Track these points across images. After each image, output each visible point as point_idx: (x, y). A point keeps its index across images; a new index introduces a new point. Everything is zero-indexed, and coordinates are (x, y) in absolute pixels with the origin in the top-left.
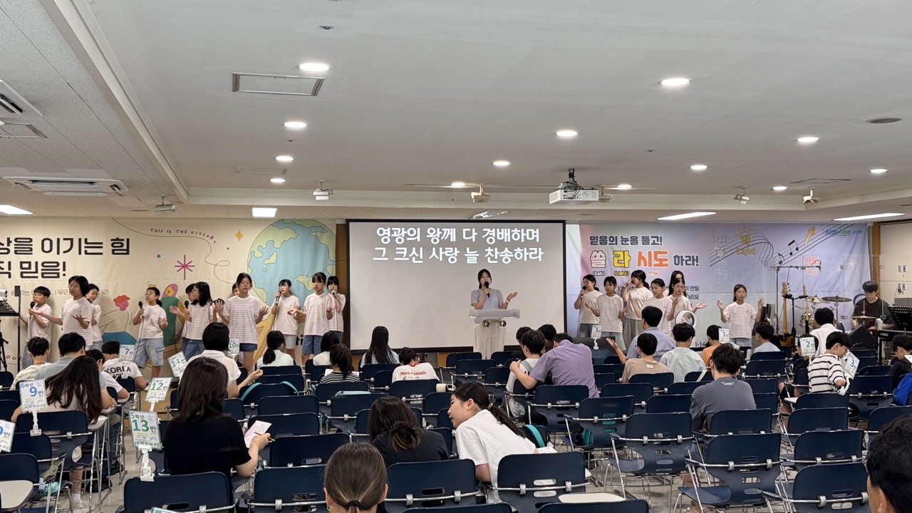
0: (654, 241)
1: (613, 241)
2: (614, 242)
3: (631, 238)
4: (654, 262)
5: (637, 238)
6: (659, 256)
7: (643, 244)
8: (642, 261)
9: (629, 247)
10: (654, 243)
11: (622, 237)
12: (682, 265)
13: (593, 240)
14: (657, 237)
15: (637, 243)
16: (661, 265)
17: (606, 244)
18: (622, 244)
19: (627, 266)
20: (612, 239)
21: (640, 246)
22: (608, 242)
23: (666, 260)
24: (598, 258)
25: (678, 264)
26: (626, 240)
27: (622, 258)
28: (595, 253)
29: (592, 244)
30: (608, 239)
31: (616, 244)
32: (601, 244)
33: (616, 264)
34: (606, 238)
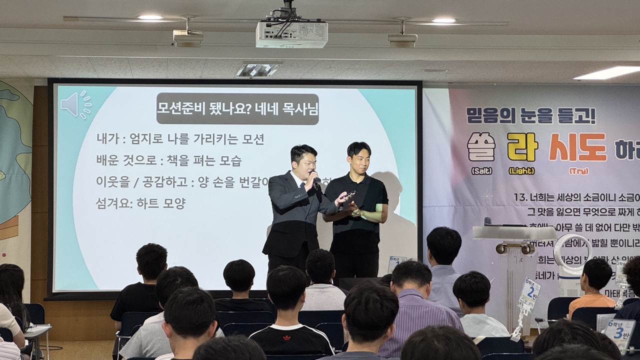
0: (581, 117)
1: (508, 116)
2: (510, 118)
3: (540, 111)
4: (579, 152)
5: (550, 111)
6: (589, 142)
7: (560, 122)
8: (558, 149)
9: (536, 127)
10: (580, 121)
11: (523, 110)
12: (631, 157)
13: (473, 115)
14: (587, 110)
15: (549, 120)
16: (593, 157)
17: (496, 121)
18: (524, 121)
19: (531, 158)
20: (505, 113)
21: (555, 126)
22: (500, 118)
23: (602, 149)
24: (481, 144)
25: (624, 156)
26: (532, 114)
27: (522, 145)
28: (476, 137)
29: (470, 121)
30: (499, 113)
31: (514, 122)
32: (486, 121)
33: (513, 156)
34: (496, 110)
